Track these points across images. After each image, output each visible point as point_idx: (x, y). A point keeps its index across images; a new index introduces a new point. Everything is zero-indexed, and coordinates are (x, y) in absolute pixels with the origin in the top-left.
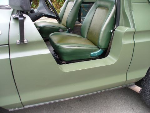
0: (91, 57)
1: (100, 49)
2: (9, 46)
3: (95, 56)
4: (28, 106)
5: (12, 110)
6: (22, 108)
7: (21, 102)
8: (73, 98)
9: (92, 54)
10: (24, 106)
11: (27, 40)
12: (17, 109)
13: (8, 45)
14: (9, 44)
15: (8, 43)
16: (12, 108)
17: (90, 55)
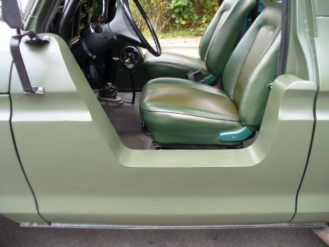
0: (220, 143)
1: (244, 126)
2: (10, 97)
3: (229, 140)
4: (58, 225)
5: (27, 225)
6: (46, 225)
7: (38, 213)
8: (156, 227)
9: (222, 134)
10: (50, 223)
11: (44, 89)
12: (35, 225)
13: (8, 95)
14: (9, 93)
15: (7, 91)
16: (26, 221)
17: (218, 138)
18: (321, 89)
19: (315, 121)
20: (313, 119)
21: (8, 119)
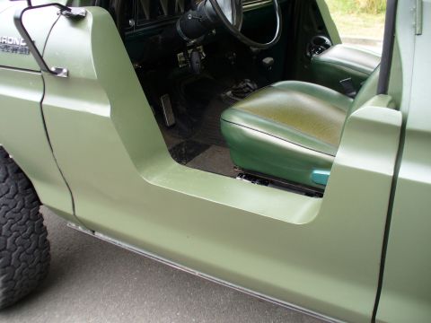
2: (42, 76)
4: (101, 236)
5: (73, 225)
7: (75, 215)
9: (316, 172)
10: (94, 232)
11: (67, 72)
12: (81, 229)
13: (40, 74)
14: (41, 72)
16: (72, 222)
17: (311, 176)
18: (409, 126)
19: (394, 179)
20: (392, 174)
21: (39, 100)
